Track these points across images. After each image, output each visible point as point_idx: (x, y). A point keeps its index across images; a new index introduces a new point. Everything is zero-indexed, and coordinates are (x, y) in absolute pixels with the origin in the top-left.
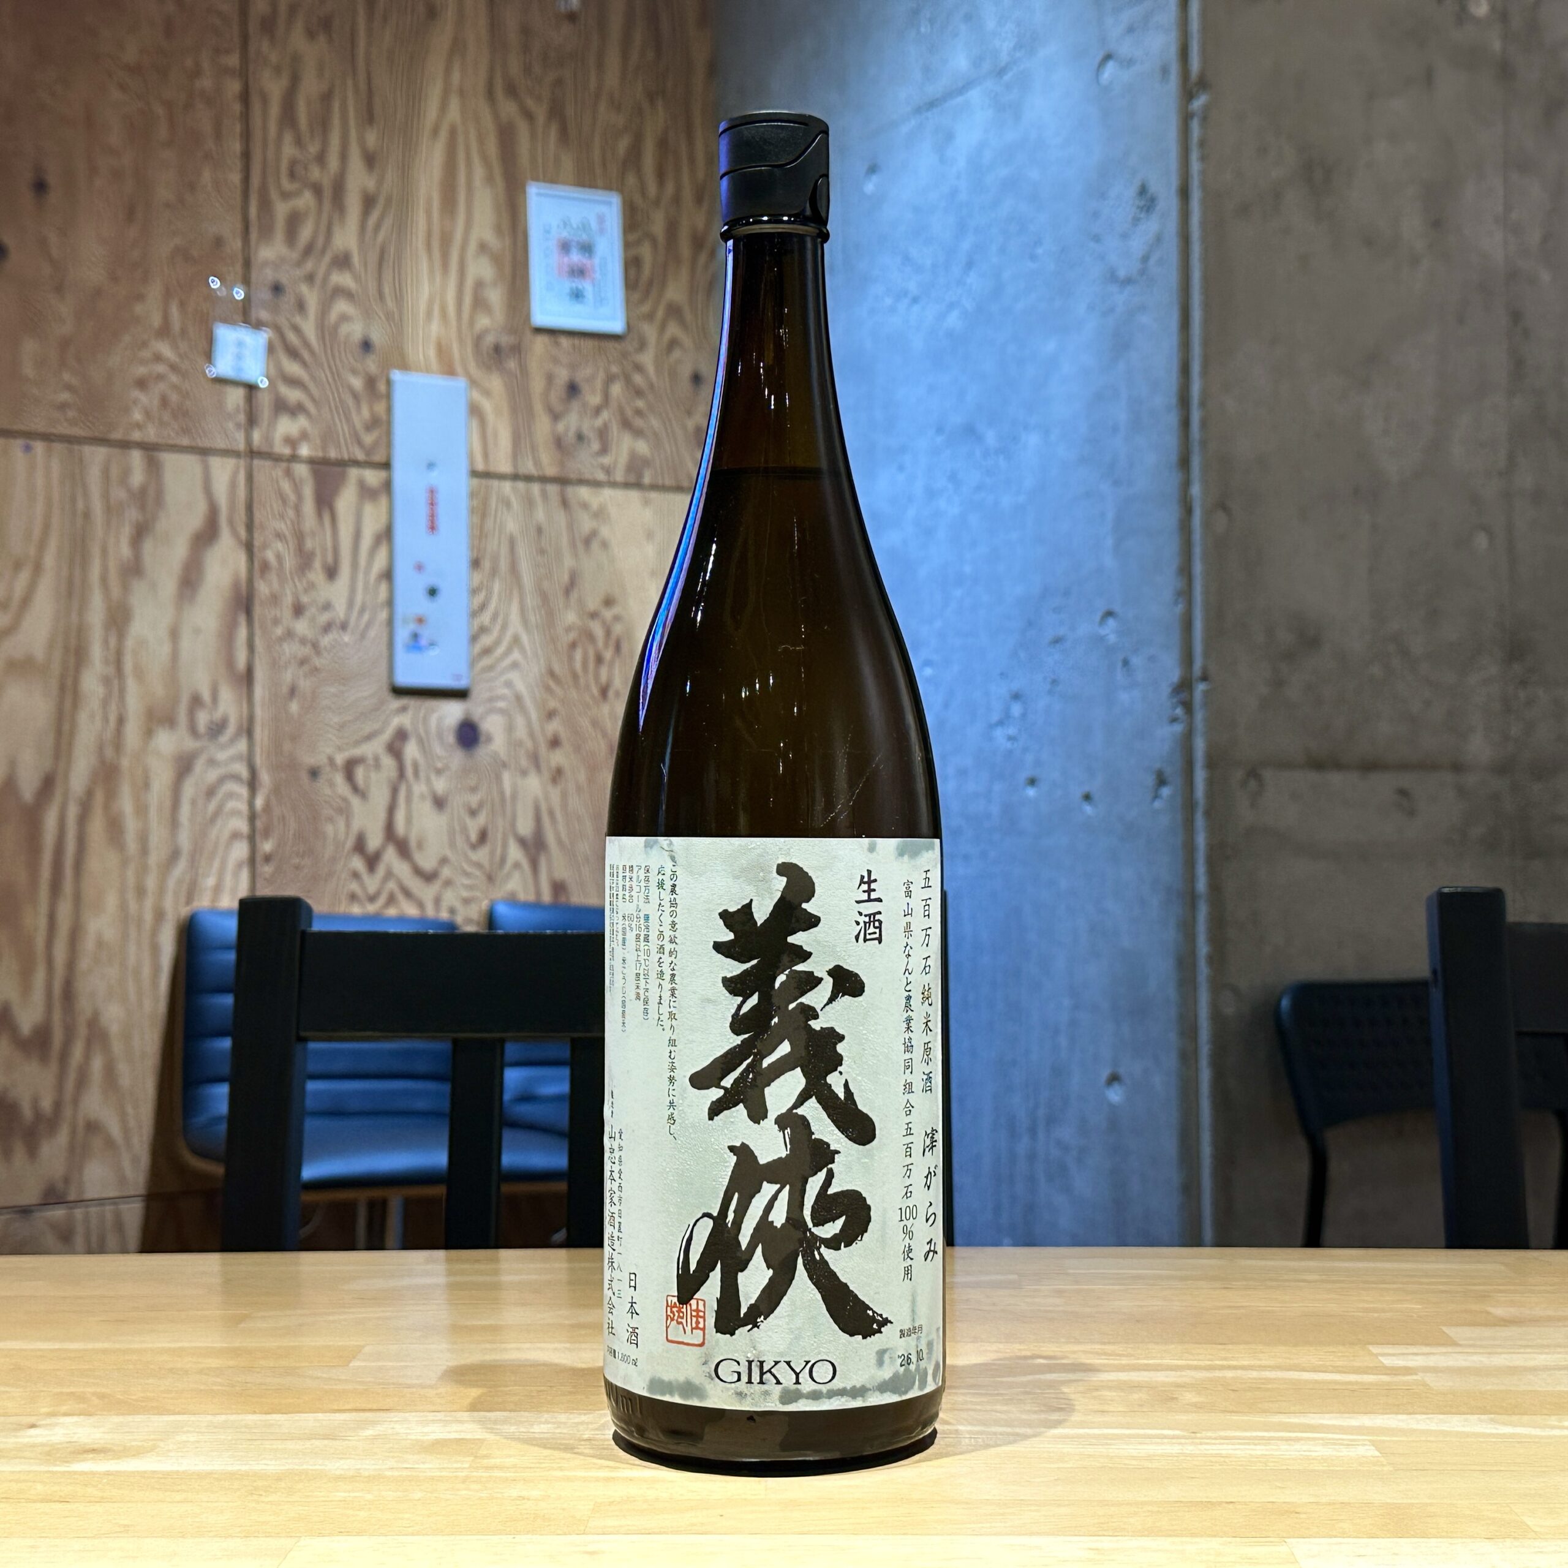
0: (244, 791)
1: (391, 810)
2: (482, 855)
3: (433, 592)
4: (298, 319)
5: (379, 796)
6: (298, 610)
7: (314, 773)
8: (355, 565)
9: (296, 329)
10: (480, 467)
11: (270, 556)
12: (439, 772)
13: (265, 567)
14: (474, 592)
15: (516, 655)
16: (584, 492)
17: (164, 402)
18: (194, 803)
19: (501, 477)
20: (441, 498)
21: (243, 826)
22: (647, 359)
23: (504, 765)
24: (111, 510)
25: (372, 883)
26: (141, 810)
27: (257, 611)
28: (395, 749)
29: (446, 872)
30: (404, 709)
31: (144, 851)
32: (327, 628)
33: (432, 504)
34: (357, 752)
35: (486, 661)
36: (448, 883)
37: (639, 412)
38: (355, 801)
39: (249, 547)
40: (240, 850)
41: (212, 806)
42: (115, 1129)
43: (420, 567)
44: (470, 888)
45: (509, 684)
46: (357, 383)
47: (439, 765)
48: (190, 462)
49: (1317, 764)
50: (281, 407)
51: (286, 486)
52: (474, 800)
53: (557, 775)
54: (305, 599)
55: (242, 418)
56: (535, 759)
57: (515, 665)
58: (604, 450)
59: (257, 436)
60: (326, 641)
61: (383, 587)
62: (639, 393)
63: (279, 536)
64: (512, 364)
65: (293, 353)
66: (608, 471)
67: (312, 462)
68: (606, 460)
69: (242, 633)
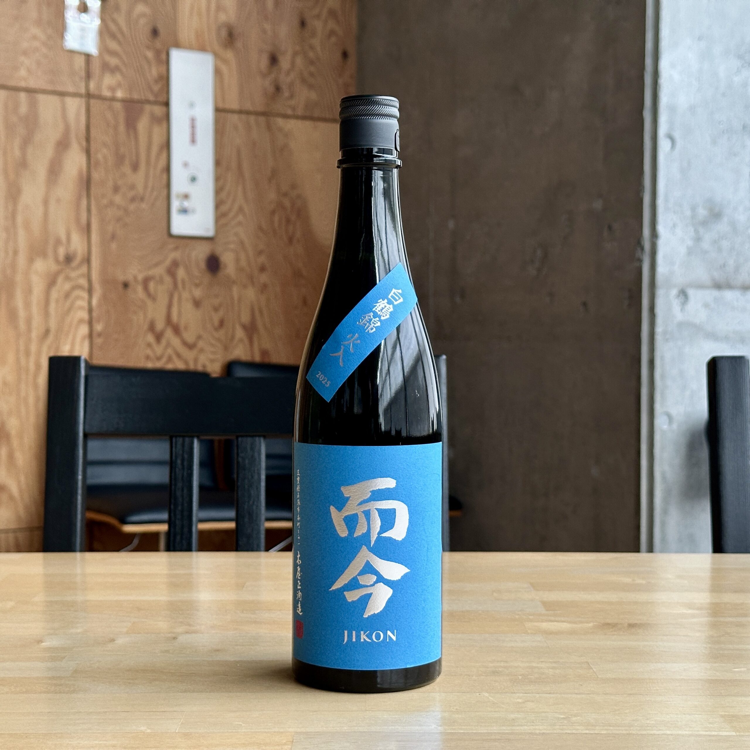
0: (85, 295)
1: (170, 306)
2: (221, 334)
3: (193, 179)
4: (116, 16)
5: (163, 300)
6: (116, 189)
7: (126, 285)
8: (148, 162)
9: (114, 21)
10: (221, 105)
11: (100, 156)
12: (197, 285)
13: (97, 163)
14: (217, 179)
15: (240, 218)
16: (280, 121)
17: (39, 63)
18: (57, 301)
19: (233, 112)
20: (198, 124)
21: (84, 315)
22: (316, 42)
23: (234, 282)
24: (10, 128)
25: (159, 350)
26: (27, 305)
27: (94, 190)
28: (171, 272)
29: (201, 344)
30: (176, 248)
31: (29, 329)
32: (133, 200)
33: (193, 127)
34: (151, 273)
35: (223, 221)
36: (202, 350)
37: (312, 74)
38: (149, 303)
39: (88, 152)
40: (84, 330)
41: (68, 303)
42: (14, 489)
43: (186, 165)
44: (213, 353)
45: (236, 234)
46: (150, 54)
47: (197, 281)
48: (54, 100)
49: (718, 286)
50: (106, 67)
51: (109, 116)
52: (216, 302)
53: (264, 287)
54: (120, 183)
55: (83, 74)
56: (251, 278)
57: (240, 223)
58: (292, 96)
59: (92, 85)
60: (132, 207)
61: (165, 176)
62: (312, 63)
63: (105, 145)
64: (239, 44)
65: (113, 36)
66: (294, 109)
67: (124, 101)
68: (293, 102)
69: (84, 202)
